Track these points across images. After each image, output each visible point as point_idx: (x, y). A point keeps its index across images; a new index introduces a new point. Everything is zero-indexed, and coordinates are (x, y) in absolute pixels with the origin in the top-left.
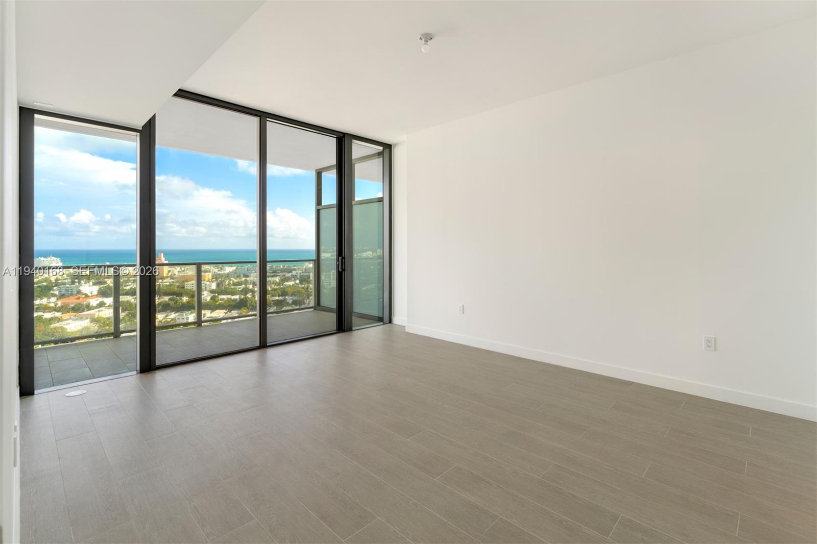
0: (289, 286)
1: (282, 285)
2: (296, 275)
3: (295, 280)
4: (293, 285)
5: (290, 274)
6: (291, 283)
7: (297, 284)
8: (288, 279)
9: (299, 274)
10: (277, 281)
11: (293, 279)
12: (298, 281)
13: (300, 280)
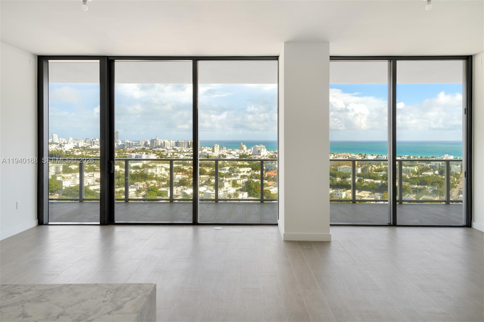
0: (429, 176)
1: (421, 174)
2: (435, 166)
3: (434, 170)
4: (432, 176)
5: (429, 165)
6: (430, 173)
7: (436, 175)
8: (427, 169)
9: (438, 166)
10: (416, 170)
11: (432, 170)
12: (437, 172)
13: (438, 171)
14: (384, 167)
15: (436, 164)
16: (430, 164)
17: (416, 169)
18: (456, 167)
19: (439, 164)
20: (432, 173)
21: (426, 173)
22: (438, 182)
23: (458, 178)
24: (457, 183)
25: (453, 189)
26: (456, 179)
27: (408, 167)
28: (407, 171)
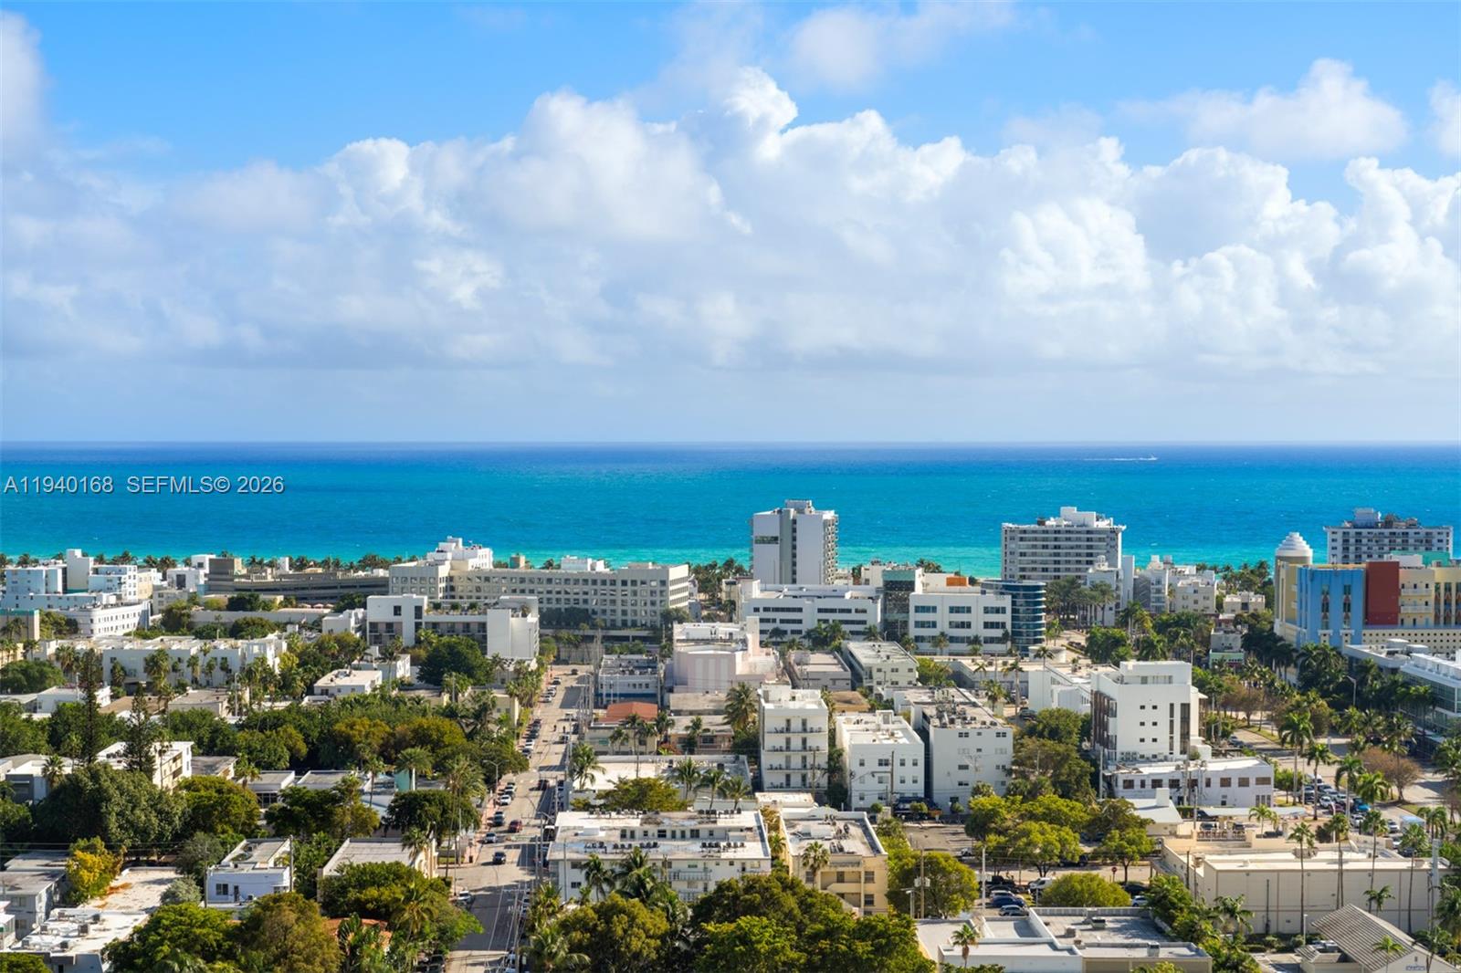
14: (52, 647)
15: (397, 610)
16: (360, 612)
17: (272, 651)
18: (515, 622)
19: (418, 610)
20: (378, 677)
21: (342, 681)
22: (421, 738)
23: (528, 704)
24: (524, 731)
25: (509, 777)
26: (517, 707)
27: (223, 645)
28: (219, 675)
